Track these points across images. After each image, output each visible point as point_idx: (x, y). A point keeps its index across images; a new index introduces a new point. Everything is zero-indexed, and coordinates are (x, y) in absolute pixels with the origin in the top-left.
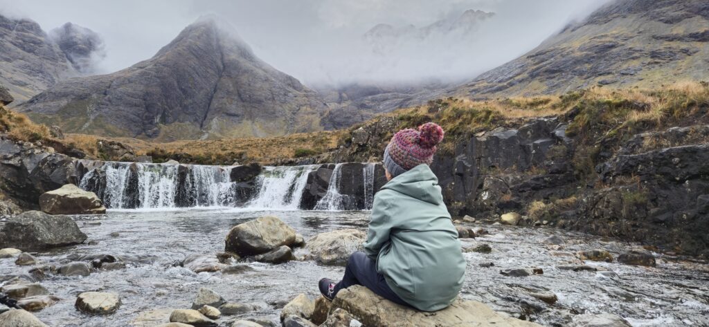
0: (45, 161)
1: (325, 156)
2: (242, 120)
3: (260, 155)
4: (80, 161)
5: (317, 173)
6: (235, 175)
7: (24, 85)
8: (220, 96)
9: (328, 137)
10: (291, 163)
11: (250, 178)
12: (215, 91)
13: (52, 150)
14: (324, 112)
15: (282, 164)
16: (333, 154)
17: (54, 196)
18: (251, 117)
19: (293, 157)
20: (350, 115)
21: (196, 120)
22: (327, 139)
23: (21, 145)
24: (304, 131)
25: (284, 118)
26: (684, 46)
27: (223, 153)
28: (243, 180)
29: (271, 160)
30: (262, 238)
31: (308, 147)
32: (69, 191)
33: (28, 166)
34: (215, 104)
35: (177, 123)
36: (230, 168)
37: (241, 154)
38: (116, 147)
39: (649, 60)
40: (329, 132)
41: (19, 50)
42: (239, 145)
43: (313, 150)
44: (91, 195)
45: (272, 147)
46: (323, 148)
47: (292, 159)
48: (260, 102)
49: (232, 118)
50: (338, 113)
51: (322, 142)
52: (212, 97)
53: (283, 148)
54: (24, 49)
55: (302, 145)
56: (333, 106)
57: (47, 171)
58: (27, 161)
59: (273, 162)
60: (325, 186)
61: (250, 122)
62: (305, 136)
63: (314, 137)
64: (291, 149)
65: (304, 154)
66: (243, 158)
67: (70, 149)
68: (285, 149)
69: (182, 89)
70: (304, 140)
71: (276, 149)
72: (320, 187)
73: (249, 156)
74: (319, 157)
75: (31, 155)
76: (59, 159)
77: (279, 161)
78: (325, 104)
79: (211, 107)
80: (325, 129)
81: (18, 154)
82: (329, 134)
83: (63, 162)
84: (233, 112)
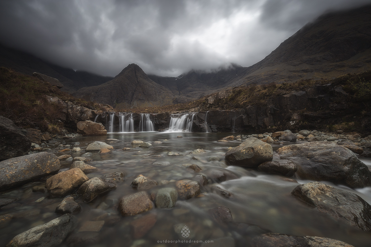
2: (145, 101)
8: (137, 93)
11: (165, 119)
12: (135, 91)
14: (174, 98)
18: (148, 100)
25: (160, 101)
26: (300, 74)
33: (71, 113)
35: (122, 103)
39: (288, 79)
48: (151, 95)
52: (134, 94)
56: (177, 96)
57: (79, 115)
69: (123, 91)
79: (134, 97)
84: (141, 99)
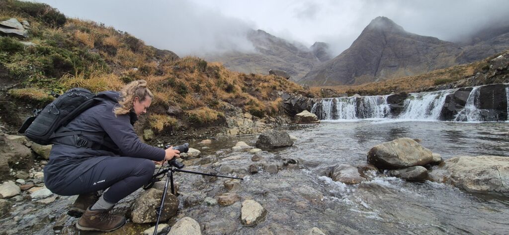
0: (298, 100)
1: (462, 82)
2: (398, 68)
3: (408, 86)
4: (312, 99)
5: (454, 95)
6: (389, 100)
7: (303, 70)
8: (384, 58)
9: (464, 68)
10: (431, 90)
11: (400, 101)
12: (382, 56)
13: (301, 95)
14: (459, 54)
15: (424, 91)
16: (469, 80)
17: (299, 116)
18: (404, 66)
19: (433, 85)
20: (483, 51)
21: (372, 73)
22: (462, 70)
23: (290, 95)
24: (442, 68)
25: (426, 63)
27: (385, 88)
28: (395, 103)
29: (416, 88)
30: (397, 157)
31: (446, 77)
32: (305, 113)
33: (293, 103)
34: (382, 62)
35: (363, 75)
36: (387, 96)
37: (396, 87)
38: (329, 91)
40: (464, 65)
41: (301, 58)
42: (396, 82)
43: (450, 78)
44: (313, 115)
45: (418, 81)
46: (459, 76)
47: (432, 87)
48: (410, 56)
49: (392, 68)
50: (472, 51)
51: (458, 72)
52: (380, 59)
53: (426, 80)
54: (302, 57)
55: (440, 77)
56: (466, 49)
57: (300, 105)
58: (292, 101)
59: (418, 90)
60: (463, 104)
61: (403, 69)
62: (443, 70)
63: (451, 70)
64: (432, 80)
65: (442, 82)
66: (397, 89)
67: (308, 94)
68: (428, 80)
69: (364, 59)
70: (442, 73)
71: (420, 81)
72: (458, 105)
73: (401, 88)
74: (456, 83)
75: (293, 99)
76: (304, 99)
77: (422, 89)
78: (460, 48)
79: (380, 65)
80: (460, 64)
81: (289, 99)
82: (464, 66)
83: (305, 100)
84: (393, 65)
